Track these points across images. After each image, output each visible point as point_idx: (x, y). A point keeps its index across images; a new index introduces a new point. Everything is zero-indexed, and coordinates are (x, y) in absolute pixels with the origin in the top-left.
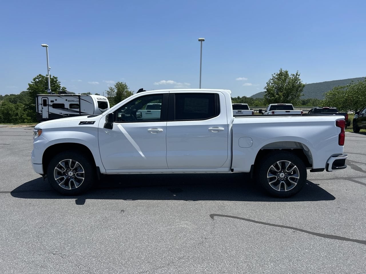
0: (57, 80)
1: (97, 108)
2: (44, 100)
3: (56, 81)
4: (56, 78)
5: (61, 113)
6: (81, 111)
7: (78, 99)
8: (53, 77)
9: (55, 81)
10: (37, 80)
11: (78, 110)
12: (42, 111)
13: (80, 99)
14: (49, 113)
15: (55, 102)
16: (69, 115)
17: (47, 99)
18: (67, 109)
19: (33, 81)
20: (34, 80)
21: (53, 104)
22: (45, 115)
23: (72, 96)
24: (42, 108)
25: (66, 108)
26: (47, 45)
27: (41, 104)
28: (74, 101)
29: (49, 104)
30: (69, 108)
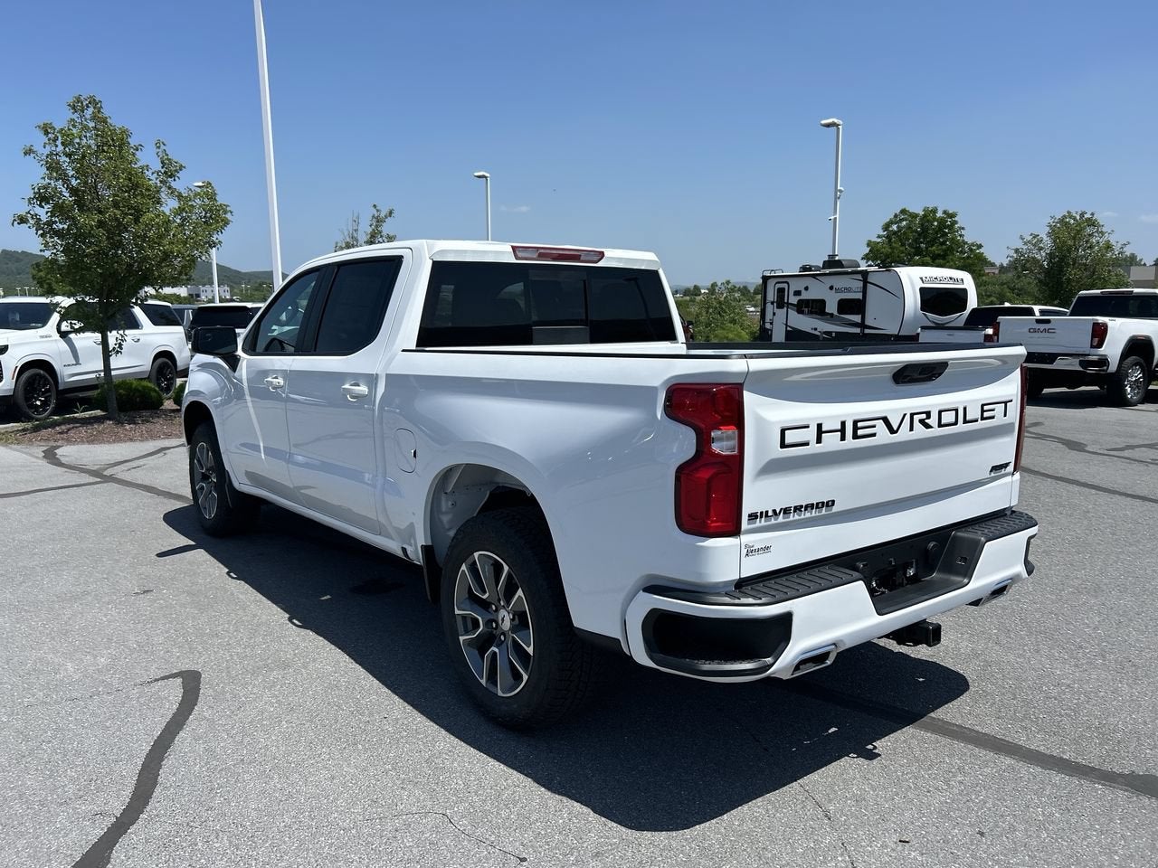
0: (956, 222)
1: (915, 313)
2: (779, 289)
3: (951, 227)
4: (952, 216)
5: (816, 329)
6: (867, 323)
7: (861, 284)
8: (945, 212)
9: (948, 227)
10: (895, 227)
11: (857, 318)
12: (771, 323)
13: (865, 282)
14: (789, 329)
15: (805, 296)
16: (834, 335)
17: (785, 286)
18: (832, 315)
19: (882, 233)
20: (886, 227)
21: (799, 301)
22: (779, 335)
23: (847, 273)
24: (774, 314)
25: (828, 314)
26: (836, 121)
27: (772, 303)
28: (849, 292)
29: (790, 301)
30: (836, 313)
